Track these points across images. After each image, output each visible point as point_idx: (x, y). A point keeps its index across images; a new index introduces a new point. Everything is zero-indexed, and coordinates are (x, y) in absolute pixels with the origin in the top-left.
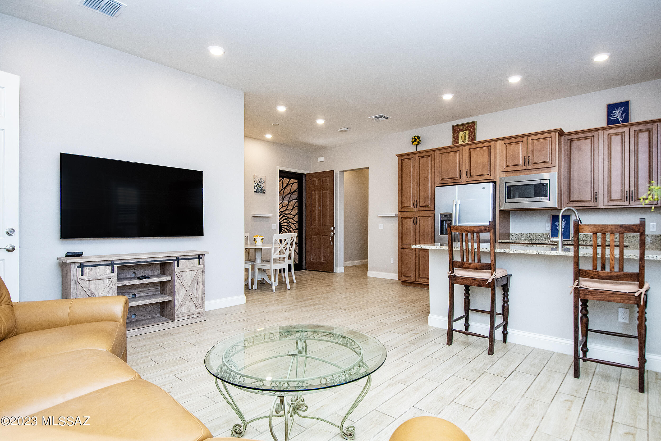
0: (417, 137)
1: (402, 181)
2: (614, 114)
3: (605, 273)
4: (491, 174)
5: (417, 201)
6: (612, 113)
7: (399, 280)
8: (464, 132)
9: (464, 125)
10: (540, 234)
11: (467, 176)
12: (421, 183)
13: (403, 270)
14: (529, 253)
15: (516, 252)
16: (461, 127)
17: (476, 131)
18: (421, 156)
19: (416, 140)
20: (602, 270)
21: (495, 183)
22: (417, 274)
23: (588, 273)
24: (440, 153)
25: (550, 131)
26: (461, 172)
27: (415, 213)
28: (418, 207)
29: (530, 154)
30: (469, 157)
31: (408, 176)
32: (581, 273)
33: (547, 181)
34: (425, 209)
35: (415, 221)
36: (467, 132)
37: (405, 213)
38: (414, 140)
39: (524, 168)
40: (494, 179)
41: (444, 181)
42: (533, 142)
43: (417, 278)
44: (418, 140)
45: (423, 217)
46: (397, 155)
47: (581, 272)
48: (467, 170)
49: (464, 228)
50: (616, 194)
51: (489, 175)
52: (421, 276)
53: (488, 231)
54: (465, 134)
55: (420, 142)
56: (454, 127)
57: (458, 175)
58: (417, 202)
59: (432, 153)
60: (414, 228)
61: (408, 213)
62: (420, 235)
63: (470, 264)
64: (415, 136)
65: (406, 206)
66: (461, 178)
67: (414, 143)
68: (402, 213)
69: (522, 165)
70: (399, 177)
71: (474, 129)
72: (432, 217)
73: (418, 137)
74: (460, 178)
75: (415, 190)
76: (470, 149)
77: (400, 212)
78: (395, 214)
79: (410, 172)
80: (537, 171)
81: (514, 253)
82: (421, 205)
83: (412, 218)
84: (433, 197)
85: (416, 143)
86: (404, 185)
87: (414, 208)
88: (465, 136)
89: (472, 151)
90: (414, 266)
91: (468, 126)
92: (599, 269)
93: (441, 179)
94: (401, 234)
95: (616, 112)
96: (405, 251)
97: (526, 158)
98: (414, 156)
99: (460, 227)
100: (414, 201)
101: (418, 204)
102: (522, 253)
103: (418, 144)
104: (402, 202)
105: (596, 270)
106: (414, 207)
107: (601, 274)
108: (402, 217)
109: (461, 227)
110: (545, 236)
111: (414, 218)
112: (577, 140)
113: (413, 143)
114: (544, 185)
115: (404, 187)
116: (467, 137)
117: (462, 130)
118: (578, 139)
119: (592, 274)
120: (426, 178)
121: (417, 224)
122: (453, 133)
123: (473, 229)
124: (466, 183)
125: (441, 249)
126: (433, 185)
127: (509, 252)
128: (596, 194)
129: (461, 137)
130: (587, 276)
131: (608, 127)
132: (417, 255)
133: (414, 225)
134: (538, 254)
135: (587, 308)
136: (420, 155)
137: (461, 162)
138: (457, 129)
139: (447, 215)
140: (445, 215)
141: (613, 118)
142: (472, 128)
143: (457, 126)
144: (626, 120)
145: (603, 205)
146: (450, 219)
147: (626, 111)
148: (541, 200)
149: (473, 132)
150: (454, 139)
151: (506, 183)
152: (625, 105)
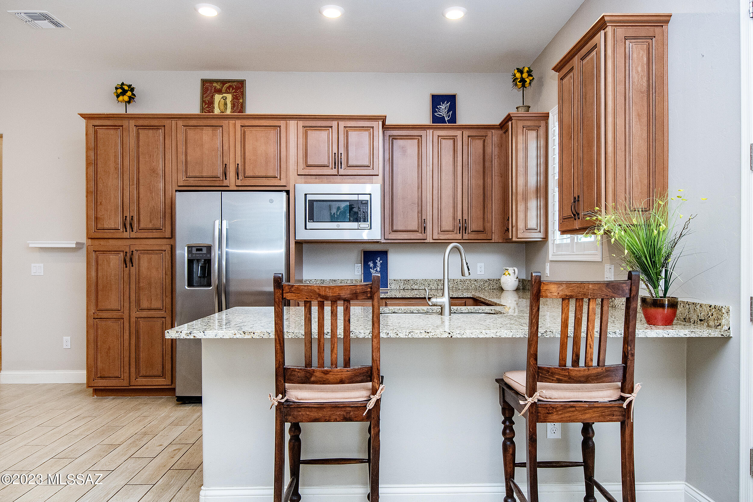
0: (127, 86)
1: (96, 173)
2: (440, 109)
3: (580, 371)
4: (282, 177)
5: (132, 217)
6: (438, 108)
7: (89, 386)
8: (224, 95)
9: (223, 82)
11: (238, 176)
12: (141, 181)
13: (99, 364)
14: (435, 337)
15: (410, 336)
16: (218, 86)
17: (245, 98)
18: (142, 126)
19: (124, 92)
20: (573, 366)
21: (288, 192)
22: (133, 370)
23: (552, 373)
24: (184, 126)
25: (371, 117)
26: (226, 166)
27: (129, 242)
28: (135, 229)
29: (342, 150)
30: (241, 142)
31: (112, 165)
32: (541, 375)
33: (367, 198)
34: (150, 235)
35: (128, 259)
36: (229, 97)
37: (102, 242)
38: (120, 91)
39: (334, 172)
40: (285, 186)
41: (192, 182)
42: (347, 131)
43: (133, 379)
44: (129, 93)
45: (147, 252)
46: (83, 116)
47: (541, 371)
48: (238, 164)
49: (317, 291)
50: (448, 224)
51: (277, 177)
52: (143, 372)
53: (369, 295)
54: (225, 99)
55: (133, 98)
56: (204, 82)
57: (219, 172)
58: (132, 219)
59: (167, 122)
60: (127, 272)
61: (111, 242)
62: (139, 289)
63: (326, 373)
64: (123, 84)
65: (106, 226)
66: (226, 179)
67: (121, 98)
68: (96, 242)
69: (330, 166)
70: (88, 164)
71: (243, 94)
72: (166, 252)
73: (129, 86)
74: (224, 178)
75: (127, 194)
76: (242, 126)
77: (91, 238)
78: (75, 242)
79: (116, 156)
80: (352, 179)
81: (407, 337)
82: (142, 226)
83: (122, 254)
84: (168, 211)
85: (126, 98)
86: (100, 181)
87: (126, 231)
88: (226, 104)
89: (248, 131)
90: (127, 354)
91: (230, 86)
92: (569, 363)
93: (186, 177)
94: (93, 288)
95: (442, 107)
96: (103, 323)
97: (336, 155)
98: (125, 123)
99: (306, 288)
100: (126, 217)
101: (134, 222)
102: (422, 337)
103: (129, 102)
104: (97, 218)
105: (565, 366)
106: (126, 229)
107: (573, 374)
108: (95, 251)
109: (309, 287)
111: (126, 252)
112: (401, 139)
113: (118, 96)
114: (365, 203)
115: (100, 185)
116: (229, 105)
117: (219, 92)
118: (402, 137)
119: (559, 374)
120: (154, 171)
121: (132, 266)
122: (203, 94)
123: (337, 292)
124: (236, 188)
125: (245, 337)
126: (169, 187)
127: (398, 337)
128: (424, 221)
129: (219, 105)
130: (550, 379)
132: (133, 331)
133: (126, 267)
134: (450, 336)
135: (512, 426)
136: (141, 122)
137: (226, 148)
138: (211, 88)
139: (202, 249)
140: (196, 249)
141: (438, 114)
142: (239, 91)
143: (211, 81)
144: (453, 120)
145: (433, 238)
146: (209, 255)
147: (453, 108)
148: (359, 228)
149: (240, 99)
150: (204, 105)
151: (306, 195)
152: (451, 99)
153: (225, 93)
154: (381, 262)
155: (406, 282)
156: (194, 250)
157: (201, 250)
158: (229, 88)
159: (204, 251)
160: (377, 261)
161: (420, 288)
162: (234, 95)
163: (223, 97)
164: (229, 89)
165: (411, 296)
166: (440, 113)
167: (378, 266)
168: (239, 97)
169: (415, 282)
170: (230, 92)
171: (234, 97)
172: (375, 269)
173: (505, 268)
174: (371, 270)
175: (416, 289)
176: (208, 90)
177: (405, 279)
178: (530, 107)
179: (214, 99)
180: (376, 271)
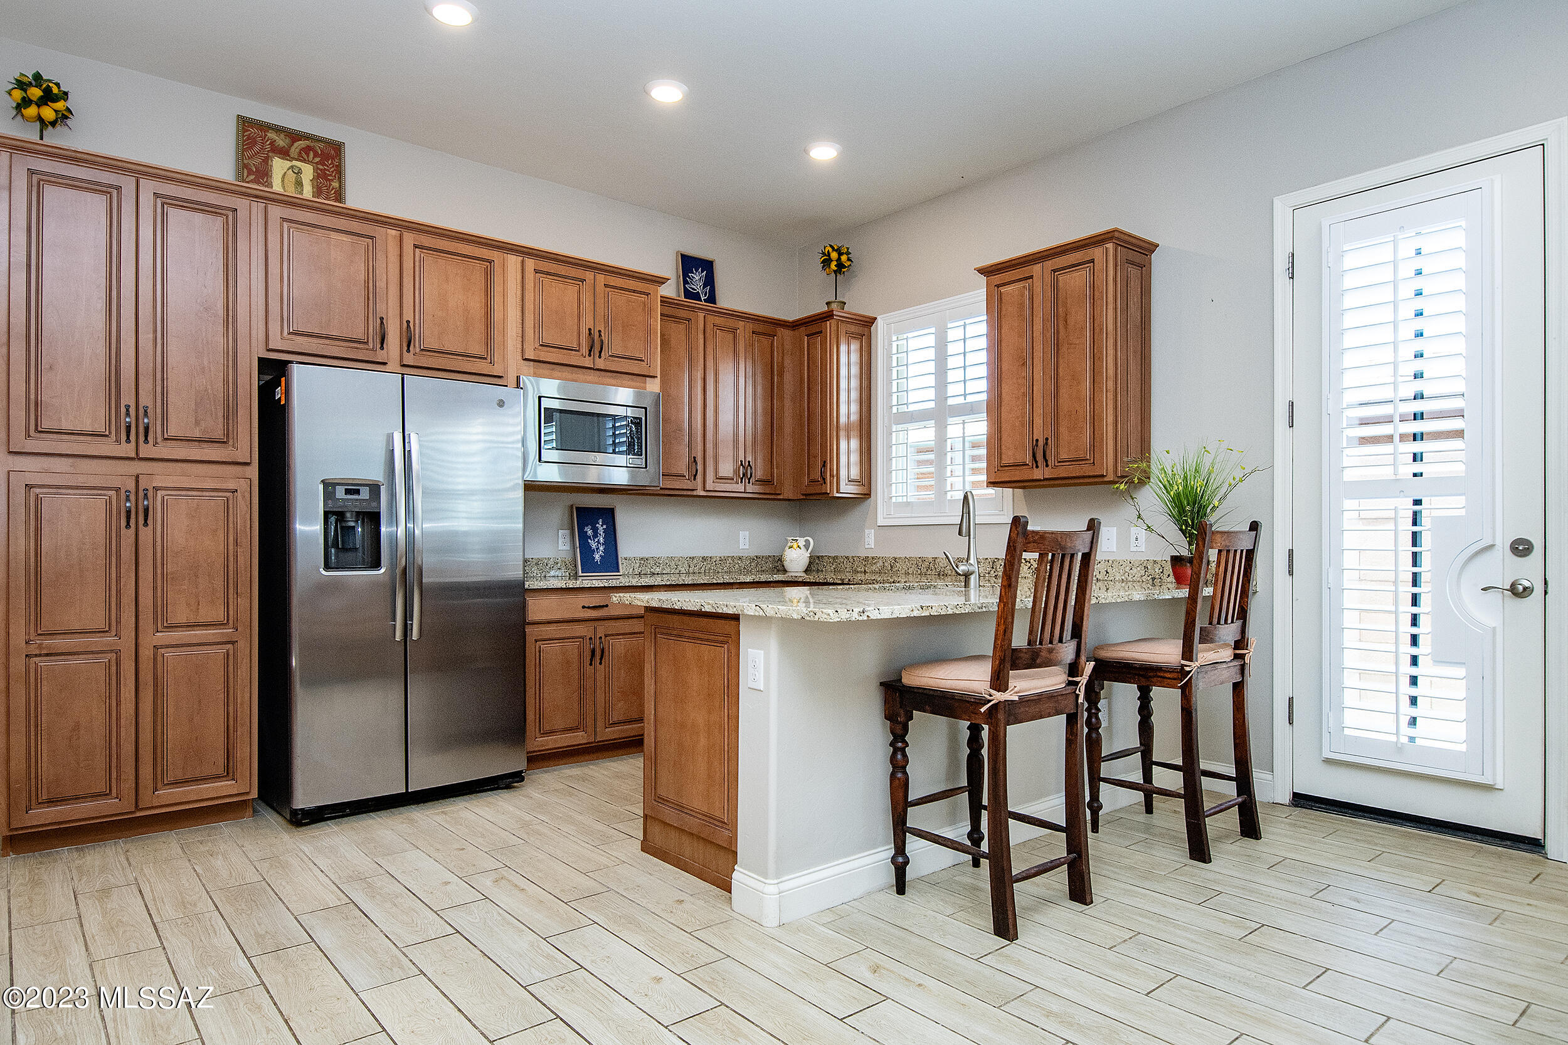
0: (53, 84)
1: (37, 289)
2: (693, 280)
4: (494, 358)
5: (145, 408)
6: (690, 278)
8: (295, 163)
9: (294, 135)
10: (549, 559)
11: (409, 346)
12: (172, 327)
16: (281, 142)
18: (175, 199)
19: (46, 99)
22: (147, 772)
24: (284, 220)
26: (381, 323)
28: (153, 441)
29: (601, 326)
30: (414, 277)
33: (641, 413)
34: (195, 455)
35: (132, 508)
36: (308, 170)
37: (58, 465)
39: (587, 362)
40: (501, 377)
41: (303, 344)
42: (608, 292)
43: (146, 792)
44: (61, 105)
45: (184, 492)
48: (409, 322)
50: (726, 466)
51: (486, 358)
52: (173, 774)
54: (297, 172)
56: (245, 123)
57: (366, 334)
58: (145, 414)
62: (162, 579)
65: (66, 426)
66: (382, 348)
69: (581, 351)
71: (339, 171)
72: (238, 494)
74: (379, 346)
76: (417, 246)
77: (18, 454)
80: (614, 378)
82: (172, 431)
83: (113, 493)
84: (244, 402)
88: (299, 184)
91: (309, 147)
93: (290, 333)
95: (696, 276)
97: (592, 332)
98: (127, 182)
103: (53, 124)
104: (37, 405)
108: (32, 486)
110: (559, 565)
111: (128, 492)
114: (637, 422)
117: (284, 153)
121: (144, 525)
122: (244, 150)
124: (401, 370)
126: (245, 351)
128: (694, 461)
129: (283, 181)
131: (686, 301)
133: (128, 527)
137: (382, 283)
138: (262, 140)
139: (359, 490)
140: (346, 489)
141: (691, 288)
142: (330, 162)
143: (264, 127)
144: (712, 299)
145: (704, 487)
146: (374, 504)
147: (710, 281)
148: (628, 465)
149: (332, 180)
150: (245, 174)
151: (540, 398)
152: (707, 266)
153: (296, 160)
154: (605, 527)
155: (643, 562)
156: (340, 493)
157: (357, 492)
158: (307, 149)
159: (365, 494)
160: (597, 525)
161: (664, 572)
162: (318, 168)
163: (292, 167)
164: (306, 154)
165: (706, 582)
166: (693, 287)
167: (600, 534)
168: (331, 175)
169: (657, 561)
170: (308, 161)
171: (318, 174)
172: (596, 540)
173: (792, 538)
174: (589, 541)
175: (658, 574)
176: (255, 143)
177: (641, 556)
178: (845, 303)
179: (271, 166)
180: (598, 542)
